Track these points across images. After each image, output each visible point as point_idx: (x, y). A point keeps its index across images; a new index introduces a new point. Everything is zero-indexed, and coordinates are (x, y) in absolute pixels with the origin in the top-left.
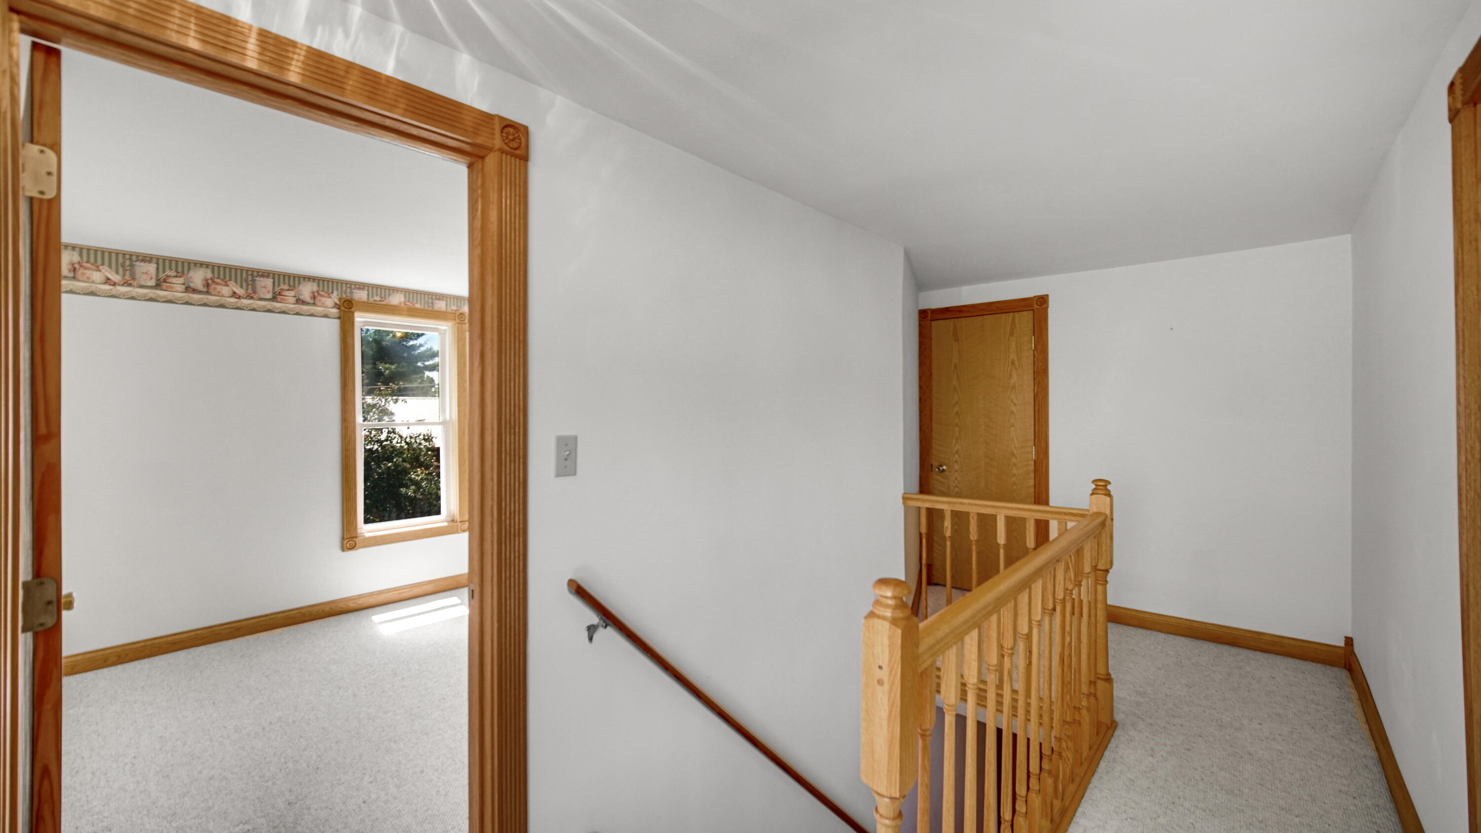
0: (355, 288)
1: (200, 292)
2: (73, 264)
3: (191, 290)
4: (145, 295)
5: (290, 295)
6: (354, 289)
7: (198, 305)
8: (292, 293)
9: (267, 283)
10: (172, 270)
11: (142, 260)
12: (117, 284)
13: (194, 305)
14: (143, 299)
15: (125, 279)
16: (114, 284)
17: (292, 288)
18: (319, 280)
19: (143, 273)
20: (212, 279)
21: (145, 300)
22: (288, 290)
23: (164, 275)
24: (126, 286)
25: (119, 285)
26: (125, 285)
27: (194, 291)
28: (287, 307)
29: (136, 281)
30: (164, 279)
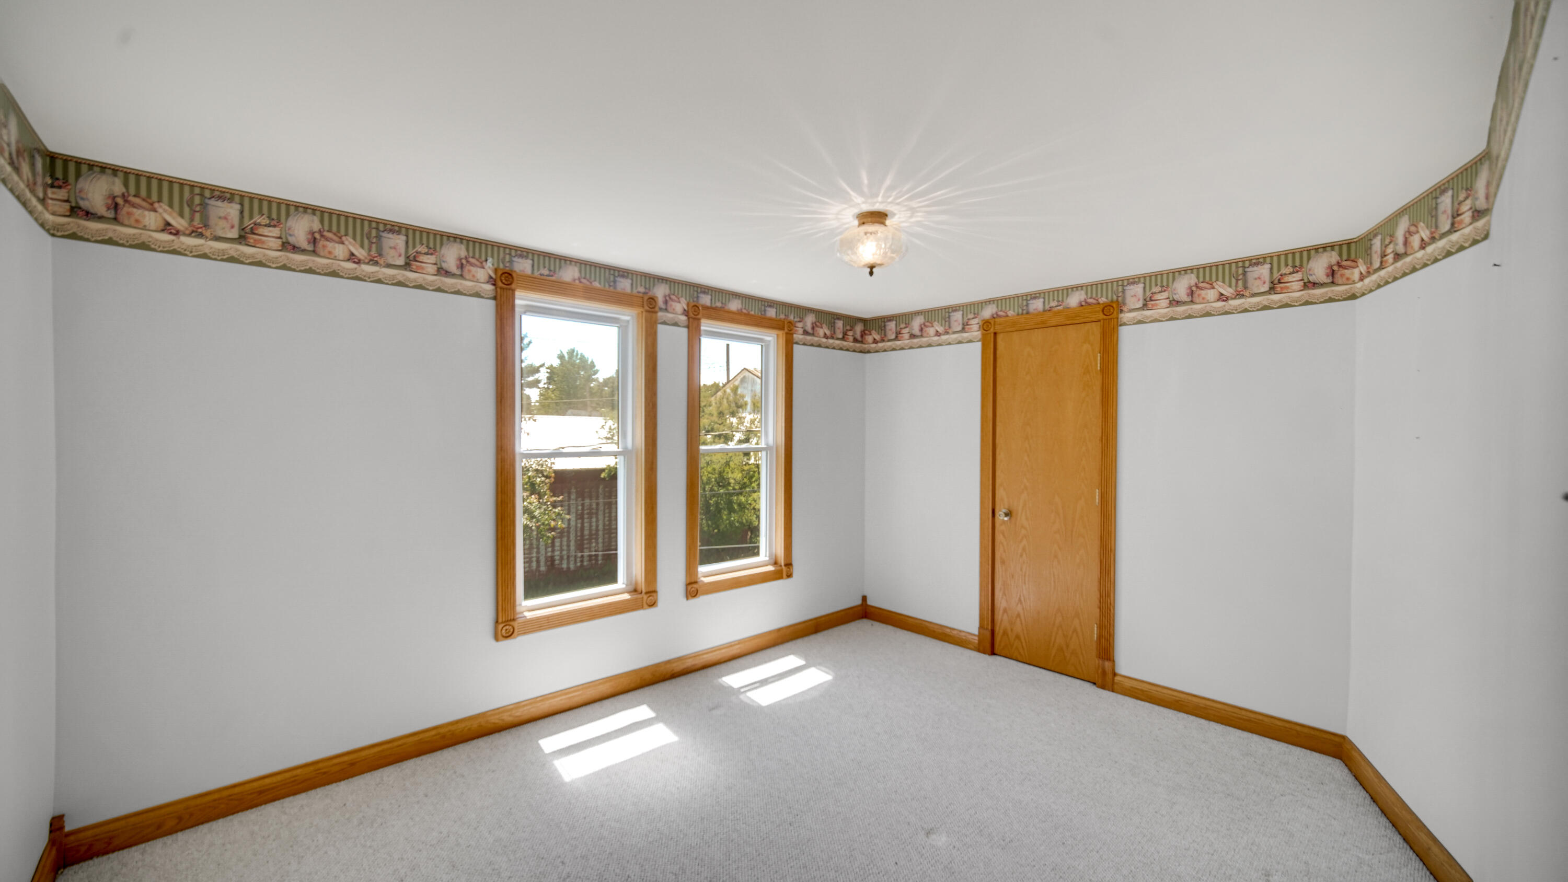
0: (516, 256)
1: (303, 251)
2: (114, 197)
3: (290, 247)
4: (224, 252)
5: (428, 261)
6: (514, 257)
7: (301, 271)
8: (432, 259)
9: (398, 241)
10: (263, 215)
11: (219, 198)
12: (181, 233)
13: (294, 270)
14: (219, 258)
15: (194, 226)
16: (177, 233)
17: (431, 251)
18: (468, 241)
19: (220, 218)
20: (320, 231)
21: (222, 260)
22: (426, 254)
23: (252, 222)
24: (195, 237)
25: (184, 234)
26: (193, 234)
27: (295, 249)
28: (424, 279)
29: (209, 231)
30: (252, 228)
